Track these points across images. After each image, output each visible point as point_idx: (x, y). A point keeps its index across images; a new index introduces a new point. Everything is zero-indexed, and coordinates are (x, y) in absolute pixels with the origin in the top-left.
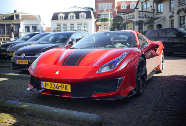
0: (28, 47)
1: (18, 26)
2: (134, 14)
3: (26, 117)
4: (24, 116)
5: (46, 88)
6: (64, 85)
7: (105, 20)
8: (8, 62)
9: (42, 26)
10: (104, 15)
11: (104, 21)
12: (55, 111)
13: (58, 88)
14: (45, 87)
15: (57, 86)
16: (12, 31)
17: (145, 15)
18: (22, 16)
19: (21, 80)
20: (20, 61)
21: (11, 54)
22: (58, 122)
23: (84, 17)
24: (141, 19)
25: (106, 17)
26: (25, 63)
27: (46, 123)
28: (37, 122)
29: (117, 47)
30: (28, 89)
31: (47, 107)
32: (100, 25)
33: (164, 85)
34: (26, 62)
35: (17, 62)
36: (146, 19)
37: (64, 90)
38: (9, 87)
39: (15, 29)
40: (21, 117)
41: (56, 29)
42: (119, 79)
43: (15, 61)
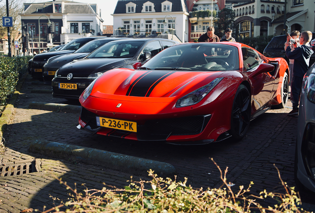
0: (77, 63)
1: (60, 23)
2: (253, 6)
3: (75, 163)
4: (74, 163)
5: (103, 126)
6: (128, 122)
7: (206, 14)
8: (45, 84)
9: (99, 24)
10: (204, 5)
11: (203, 17)
12: (115, 157)
13: (119, 126)
14: (101, 125)
15: (118, 124)
16: (49, 31)
17: (273, 8)
18: (66, 7)
19: (67, 113)
20: (66, 84)
21: (51, 73)
22: (119, 172)
23: (168, 8)
24: (265, 15)
25: (206, 10)
26: (73, 88)
27: (103, 172)
28: (91, 171)
29: (209, 68)
30: (79, 127)
31: (104, 152)
32: (196, 23)
33: (280, 128)
34: (74, 86)
35: (61, 86)
36: (273, 14)
37: (127, 129)
38: (50, 124)
39: (54, 29)
40: (70, 165)
41: (122, 28)
42: (205, 116)
43: (58, 84)
